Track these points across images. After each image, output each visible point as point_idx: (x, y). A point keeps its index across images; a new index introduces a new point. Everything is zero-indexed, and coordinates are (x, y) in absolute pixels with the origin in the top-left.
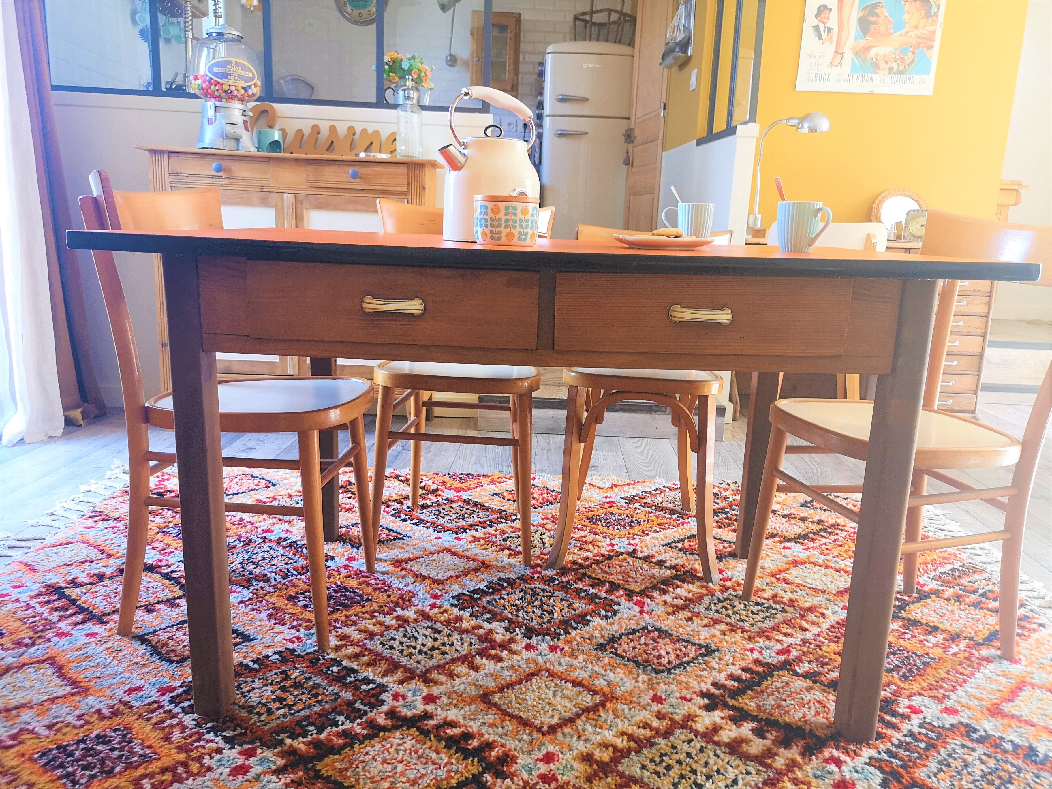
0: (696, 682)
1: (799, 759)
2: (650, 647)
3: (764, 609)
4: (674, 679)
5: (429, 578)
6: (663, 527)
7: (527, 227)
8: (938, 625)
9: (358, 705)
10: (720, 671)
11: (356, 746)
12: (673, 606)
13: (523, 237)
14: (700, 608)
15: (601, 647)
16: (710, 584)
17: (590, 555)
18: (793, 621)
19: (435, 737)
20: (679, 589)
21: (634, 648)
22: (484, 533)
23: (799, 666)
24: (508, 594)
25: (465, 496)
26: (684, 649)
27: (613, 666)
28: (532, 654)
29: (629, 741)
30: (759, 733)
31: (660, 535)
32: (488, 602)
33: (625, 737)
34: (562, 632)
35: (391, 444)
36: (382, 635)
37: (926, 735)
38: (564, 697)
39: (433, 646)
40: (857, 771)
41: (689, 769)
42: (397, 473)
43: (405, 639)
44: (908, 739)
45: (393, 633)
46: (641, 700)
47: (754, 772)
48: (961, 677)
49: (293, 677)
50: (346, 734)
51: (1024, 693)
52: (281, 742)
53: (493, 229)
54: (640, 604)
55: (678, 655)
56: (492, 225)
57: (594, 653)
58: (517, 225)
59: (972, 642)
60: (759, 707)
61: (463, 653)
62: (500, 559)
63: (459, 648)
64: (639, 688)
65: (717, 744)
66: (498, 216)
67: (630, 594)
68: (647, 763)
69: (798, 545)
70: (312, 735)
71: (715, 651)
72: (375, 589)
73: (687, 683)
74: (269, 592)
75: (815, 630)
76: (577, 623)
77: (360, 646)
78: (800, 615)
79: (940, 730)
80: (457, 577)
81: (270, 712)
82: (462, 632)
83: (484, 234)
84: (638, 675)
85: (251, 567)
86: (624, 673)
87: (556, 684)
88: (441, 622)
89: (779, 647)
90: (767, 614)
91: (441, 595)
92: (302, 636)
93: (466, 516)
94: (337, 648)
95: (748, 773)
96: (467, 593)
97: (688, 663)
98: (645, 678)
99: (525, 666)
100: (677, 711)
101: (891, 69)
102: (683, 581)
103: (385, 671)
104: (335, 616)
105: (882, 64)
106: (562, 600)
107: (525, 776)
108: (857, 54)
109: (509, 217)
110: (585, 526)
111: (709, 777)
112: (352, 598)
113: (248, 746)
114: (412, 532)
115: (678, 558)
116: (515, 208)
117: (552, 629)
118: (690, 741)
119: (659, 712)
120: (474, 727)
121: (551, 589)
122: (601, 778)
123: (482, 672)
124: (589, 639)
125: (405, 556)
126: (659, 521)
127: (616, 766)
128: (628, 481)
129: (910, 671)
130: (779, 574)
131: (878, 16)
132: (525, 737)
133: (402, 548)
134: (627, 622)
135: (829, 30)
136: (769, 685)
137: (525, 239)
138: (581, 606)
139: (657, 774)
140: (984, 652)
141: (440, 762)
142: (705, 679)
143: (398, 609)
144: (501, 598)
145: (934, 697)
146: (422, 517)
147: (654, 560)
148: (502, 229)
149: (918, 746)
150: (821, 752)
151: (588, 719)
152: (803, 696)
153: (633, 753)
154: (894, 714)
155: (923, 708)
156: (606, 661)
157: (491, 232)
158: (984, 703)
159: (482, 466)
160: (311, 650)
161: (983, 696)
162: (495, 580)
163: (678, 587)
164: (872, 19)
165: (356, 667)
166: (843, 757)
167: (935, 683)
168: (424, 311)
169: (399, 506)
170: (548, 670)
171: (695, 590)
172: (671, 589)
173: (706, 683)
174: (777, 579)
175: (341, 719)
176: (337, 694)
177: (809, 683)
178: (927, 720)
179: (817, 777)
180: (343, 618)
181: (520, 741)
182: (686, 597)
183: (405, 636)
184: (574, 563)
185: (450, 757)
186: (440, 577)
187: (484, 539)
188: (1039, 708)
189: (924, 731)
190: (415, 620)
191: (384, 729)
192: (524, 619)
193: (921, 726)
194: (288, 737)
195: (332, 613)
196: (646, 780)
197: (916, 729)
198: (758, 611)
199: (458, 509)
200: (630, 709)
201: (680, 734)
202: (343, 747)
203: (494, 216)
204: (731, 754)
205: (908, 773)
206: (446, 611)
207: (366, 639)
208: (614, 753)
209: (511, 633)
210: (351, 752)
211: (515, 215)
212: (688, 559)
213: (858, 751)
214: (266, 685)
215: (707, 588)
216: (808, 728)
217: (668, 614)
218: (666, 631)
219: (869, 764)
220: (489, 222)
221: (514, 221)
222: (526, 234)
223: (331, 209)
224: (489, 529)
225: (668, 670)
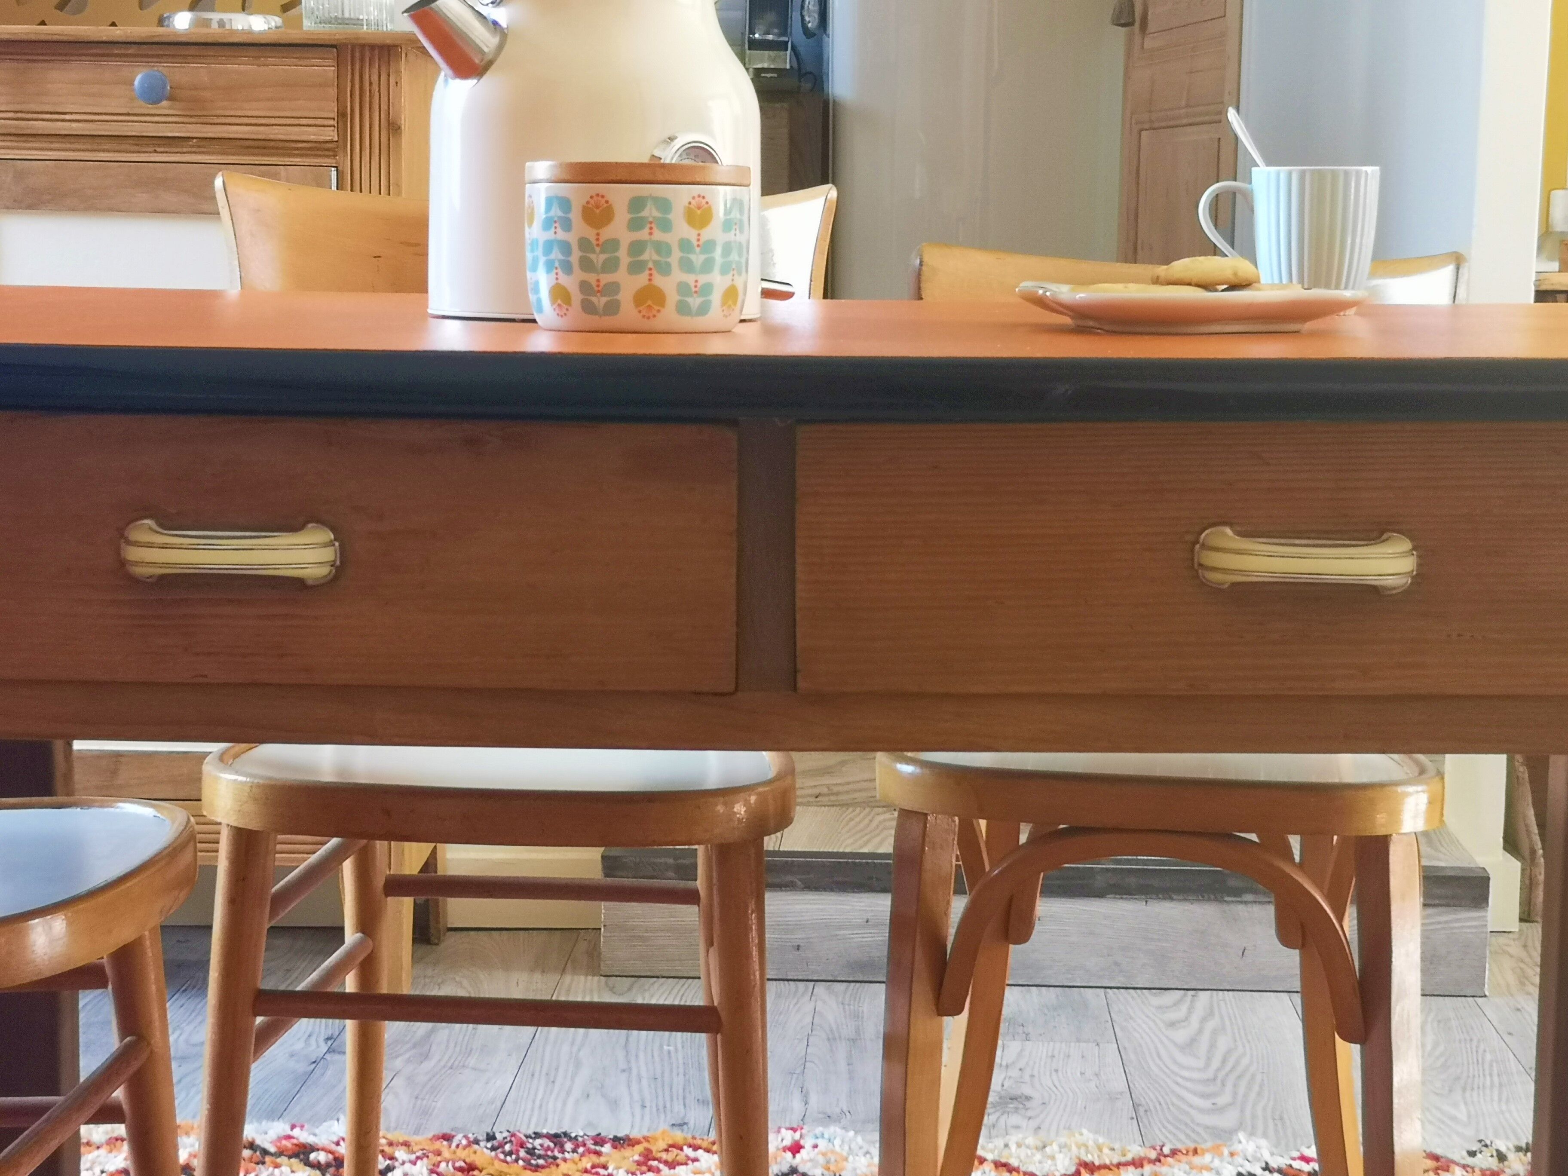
7: (708, 266)
13: (694, 302)
35: (267, 1036)
42: (303, 1136)
53: (591, 278)
56: (586, 265)
58: (675, 258)
83: (560, 294)
109: (643, 234)
116: (664, 205)
128: (1135, 1150)
137: (704, 309)
148: (621, 275)
157: (584, 287)
159: (614, 1105)
168: (340, 569)
203: (591, 232)
211: (666, 226)
220: (576, 254)
221: (661, 248)
222: (707, 289)
223: (73, 209)
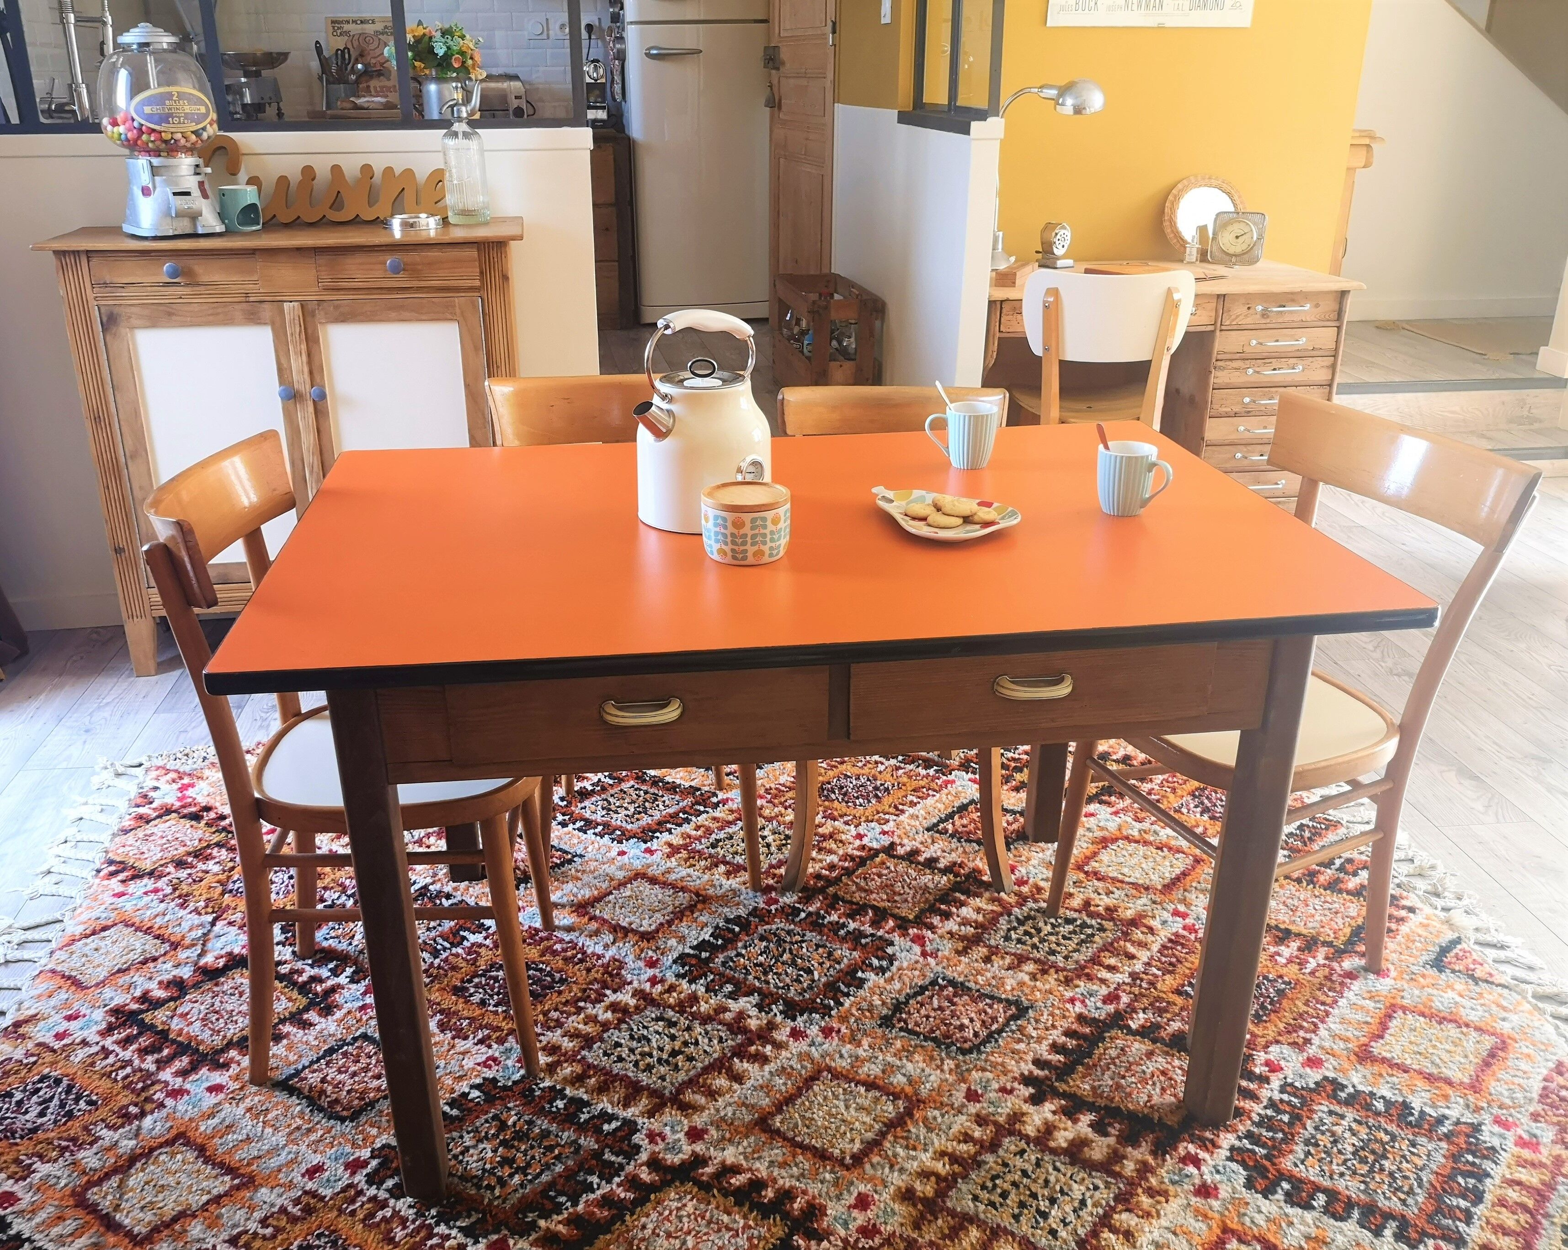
0: (1013, 1062)
1: (1151, 1160)
2: (948, 1012)
3: (1077, 929)
4: (986, 1061)
5: (633, 931)
6: (920, 794)
8: (1290, 927)
9: (608, 1156)
10: (1039, 1040)
11: (627, 1218)
12: (962, 938)
14: (995, 939)
16: (1003, 895)
17: (834, 859)
18: (1116, 945)
19: (719, 1191)
20: (964, 909)
21: (927, 1017)
22: (683, 837)
23: (1132, 1019)
24: (745, 947)
26: (989, 1011)
27: (908, 1051)
28: (801, 1046)
29: (951, 1164)
30: (1099, 1128)
31: (919, 810)
32: (724, 964)
33: (946, 1159)
34: (832, 1003)
36: (602, 1040)
37: (1289, 1103)
38: (860, 1108)
39: (673, 1049)
40: (1218, 1172)
41: (1028, 1193)
43: (635, 1044)
44: (1269, 1112)
45: (614, 1035)
46: (953, 1099)
47: (1102, 1186)
48: (1322, 1008)
49: (510, 1123)
50: (607, 1201)
51: (1395, 1022)
52: (533, 1226)
53: (736, 548)
54: (919, 940)
55: (983, 1022)
57: (879, 1031)
59: (1332, 950)
60: (1093, 1088)
61: (716, 1055)
62: (716, 883)
63: (707, 1049)
64: (947, 1080)
65: (1054, 1152)
66: (742, 532)
67: (903, 925)
68: (978, 1192)
69: (1104, 807)
70: (567, 1209)
71: (1027, 1008)
72: (566, 961)
73: (1003, 1065)
75: (1144, 955)
76: (848, 986)
77: (579, 1061)
78: (1123, 932)
79: (1304, 1092)
80: (670, 923)
81: (502, 1182)
82: (705, 1020)
83: (722, 551)
84: (942, 1060)
86: (924, 1061)
87: (844, 1090)
88: (670, 1007)
89: (1104, 991)
90: (1083, 936)
91: (658, 960)
92: (497, 1055)
93: (647, 804)
94: (551, 1069)
95: (1096, 1188)
96: (692, 952)
97: (1000, 1031)
98: (952, 1064)
99: (799, 1066)
100: (999, 1110)
102: (968, 893)
103: (625, 1098)
106: (818, 946)
107: (843, 1233)
111: (1053, 1201)
112: (541, 980)
113: (495, 1237)
114: (582, 846)
115: (952, 850)
117: (818, 1000)
118: (1022, 1152)
119: (978, 1115)
120: (762, 1169)
121: (799, 930)
122: (930, 1222)
123: (749, 1084)
124: (869, 1011)
125: (587, 893)
126: (915, 784)
127: (944, 1202)
129: (1262, 1007)
130: (1087, 864)
132: (827, 1176)
133: (578, 879)
134: (909, 973)
136: (1101, 1054)
138: (846, 955)
139: (992, 1204)
140: (1348, 964)
141: (735, 1226)
142: (1023, 1056)
143: (608, 992)
144: (739, 955)
145: (1294, 1044)
146: (588, 814)
147: (921, 859)
149: (1281, 1120)
150: (1176, 1149)
151: (896, 1137)
152: (1144, 1067)
153: (960, 1180)
154: (1250, 1076)
155: (1283, 1063)
156: (898, 1044)
157: (733, 550)
158: (1350, 1046)
160: (517, 1077)
161: (1349, 1034)
162: (721, 923)
163: (963, 904)
165: (585, 1097)
166: (1202, 1155)
167: (1292, 1022)
170: (829, 1069)
171: (985, 907)
172: (954, 910)
173: (1026, 1061)
174: (1086, 873)
175: (595, 1179)
176: (575, 1142)
177: (1148, 1045)
178: (1289, 1080)
179: (1173, 1183)
180: (541, 1017)
181: (822, 1182)
182: (976, 922)
183: (632, 1037)
184: (818, 876)
185: (745, 1217)
186: (647, 928)
187: (685, 847)
188: (1411, 1043)
189: (1285, 1097)
190: (637, 1007)
191: (653, 1188)
192: (778, 988)
193: (1282, 1090)
194: (540, 1217)
196: (982, 1216)
197: (1277, 1096)
198: (1070, 933)
199: (631, 792)
200: (943, 1116)
201: (1009, 1144)
202: (612, 1221)
204: (1072, 1164)
205: (1274, 1164)
206: (672, 988)
207: (583, 1048)
208: (937, 1183)
209: (767, 1013)
210: (624, 1228)
212: (965, 852)
213: (1216, 1139)
214: (480, 1141)
215: (999, 901)
216: (1156, 1116)
217: (958, 953)
218: (962, 984)
219: (1230, 1159)
221: (764, 536)
223: (362, 321)
224: (687, 828)
225: (977, 1048)
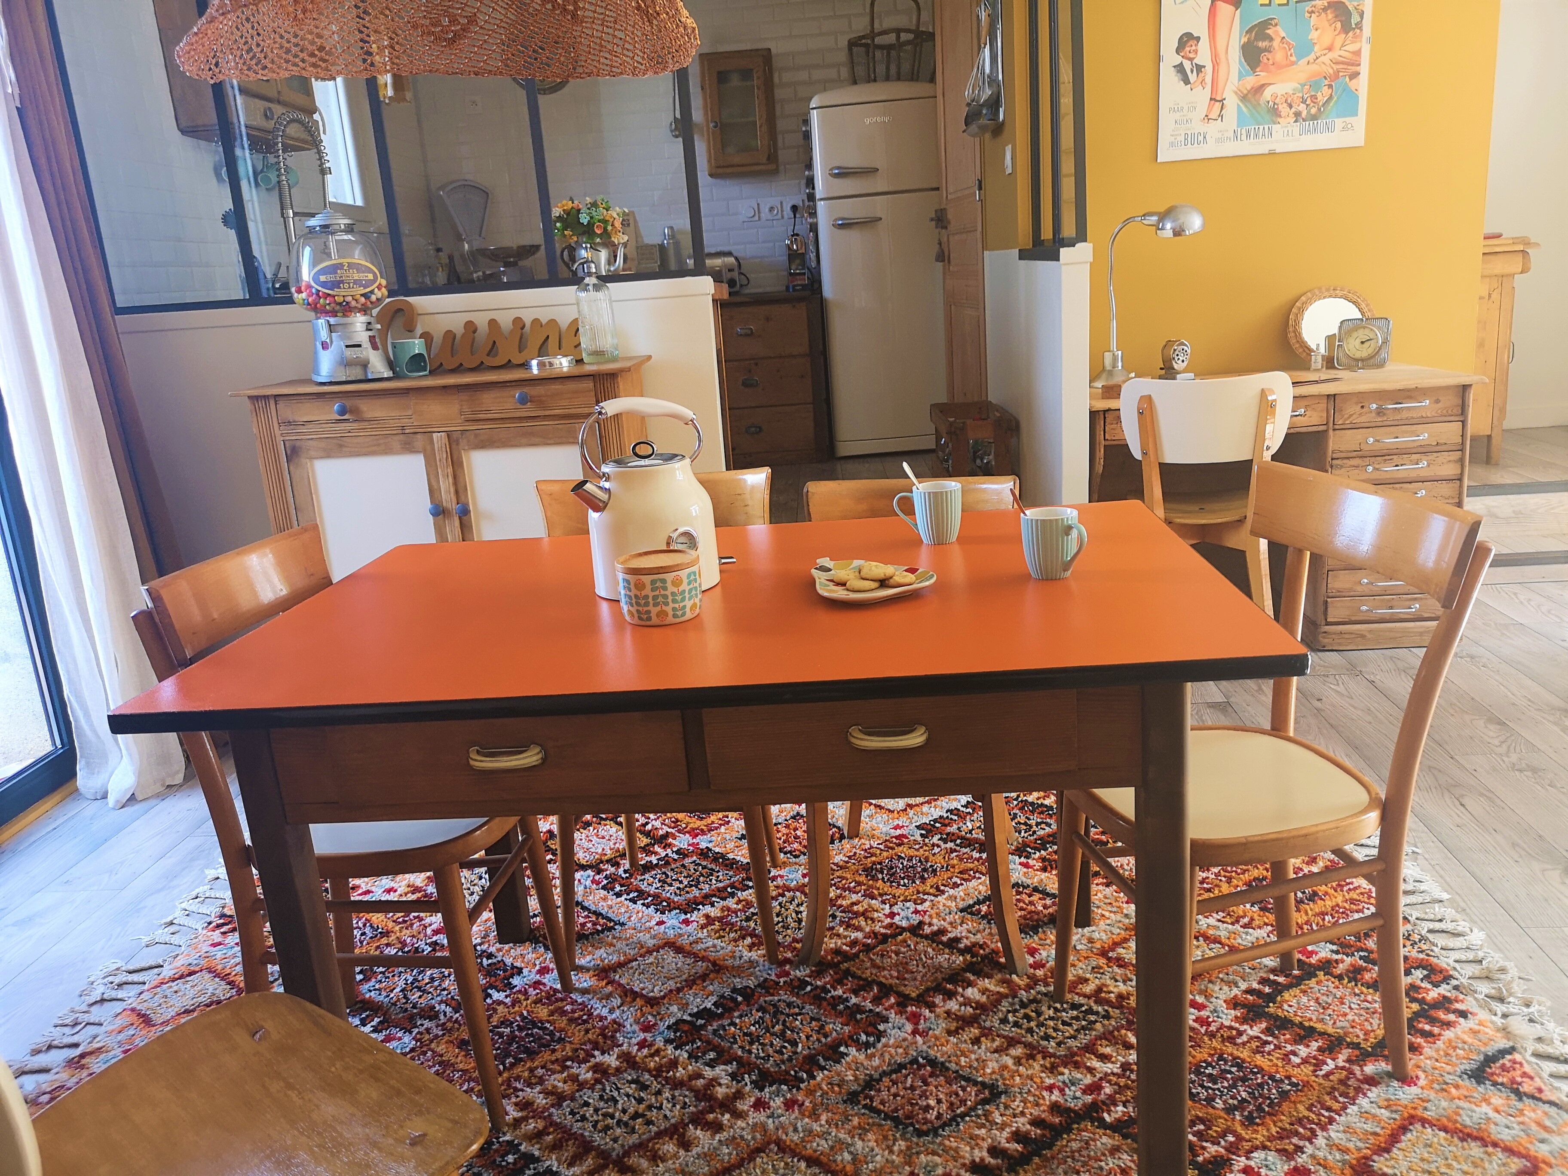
0: (968, 1148)
2: (918, 1091)
3: (1081, 1015)
4: (940, 1144)
5: (642, 996)
6: (966, 876)
7: (683, 600)
8: (1315, 1025)
10: (1002, 1128)
12: (958, 1018)
13: (679, 613)
14: (992, 1021)
15: (852, 1098)
16: (1014, 976)
17: (859, 935)
18: (1116, 1033)
20: (970, 990)
21: (895, 1095)
22: (722, 910)
23: (1109, 1112)
24: (740, 1017)
25: (703, 842)
26: (961, 1093)
28: (760, 1117)
31: (959, 892)
32: (715, 1032)
34: (805, 1076)
36: (573, 1099)
39: (636, 1112)
43: (602, 1104)
45: (586, 1094)
48: (1326, 1114)
51: (1409, 1135)
53: (641, 608)
54: (915, 1018)
55: (952, 1104)
56: (638, 604)
57: (842, 1107)
58: (670, 600)
59: (1357, 1052)
61: (673, 1121)
62: (737, 954)
63: (668, 1113)
64: (892, 1162)
66: (644, 593)
67: (903, 1002)
71: (1001, 1093)
72: (571, 1021)
73: (956, 1150)
74: (436, 1037)
76: (826, 1059)
77: (545, 1118)
78: (1128, 1021)
80: (679, 990)
82: (677, 1084)
84: (895, 1140)
85: (414, 996)
86: (876, 1141)
87: (786, 1164)
88: (649, 1071)
89: (1088, 1080)
90: (1084, 1023)
91: (655, 1024)
93: (701, 879)
94: (517, 1123)
96: (689, 1018)
97: (963, 1116)
98: (902, 1144)
99: (749, 1137)
101: (1297, 114)
102: (979, 974)
103: (572, 1157)
104: (517, 1070)
105: (1284, 109)
106: (812, 1019)
108: (1244, 98)
109: (657, 593)
110: (859, 884)
112: (541, 1038)
114: (627, 915)
115: (978, 931)
116: (664, 581)
117: (792, 1073)
121: (799, 1002)
123: (695, 1151)
124: (838, 1085)
125: (614, 959)
126: (963, 866)
129: (1259, 1108)
130: (1113, 950)
131: (1271, 39)
133: (612, 945)
134: (893, 1051)
135: (1199, 68)
136: (1063, 1146)
137: (684, 614)
138: (836, 1027)
140: (1370, 1069)
142: (979, 1142)
143: (596, 1053)
144: (734, 1024)
145: (1282, 1152)
146: (644, 886)
147: (945, 938)
148: (651, 608)
152: (1103, 1164)
155: (1264, 1171)
156: (856, 1121)
157: (638, 611)
158: (1347, 1157)
161: (1351, 1145)
162: (727, 992)
163: (970, 984)
164: (1261, 44)
165: (537, 1153)
167: (1288, 1126)
168: (544, 760)
169: (613, 870)
170: (778, 1142)
171: (992, 987)
172: (960, 990)
173: (981, 1148)
174: (1109, 959)
177: (1117, 1140)
180: (527, 1073)
182: (977, 1003)
183: (601, 1098)
184: (837, 952)
186: (656, 993)
187: (720, 919)
188: (1422, 1160)
190: (618, 1070)
192: (758, 1057)
195: (512, 1065)
198: (1072, 1018)
199: (692, 867)
203: (638, 593)
206: (657, 1052)
207: (553, 1106)
209: (738, 1082)
211: (665, 589)
212: (990, 934)
215: (1009, 982)
217: (949, 1033)
218: (943, 1064)
220: (634, 601)
221: (664, 596)
222: (685, 607)
223: (498, 447)
224: (731, 903)
225: (935, 1132)
